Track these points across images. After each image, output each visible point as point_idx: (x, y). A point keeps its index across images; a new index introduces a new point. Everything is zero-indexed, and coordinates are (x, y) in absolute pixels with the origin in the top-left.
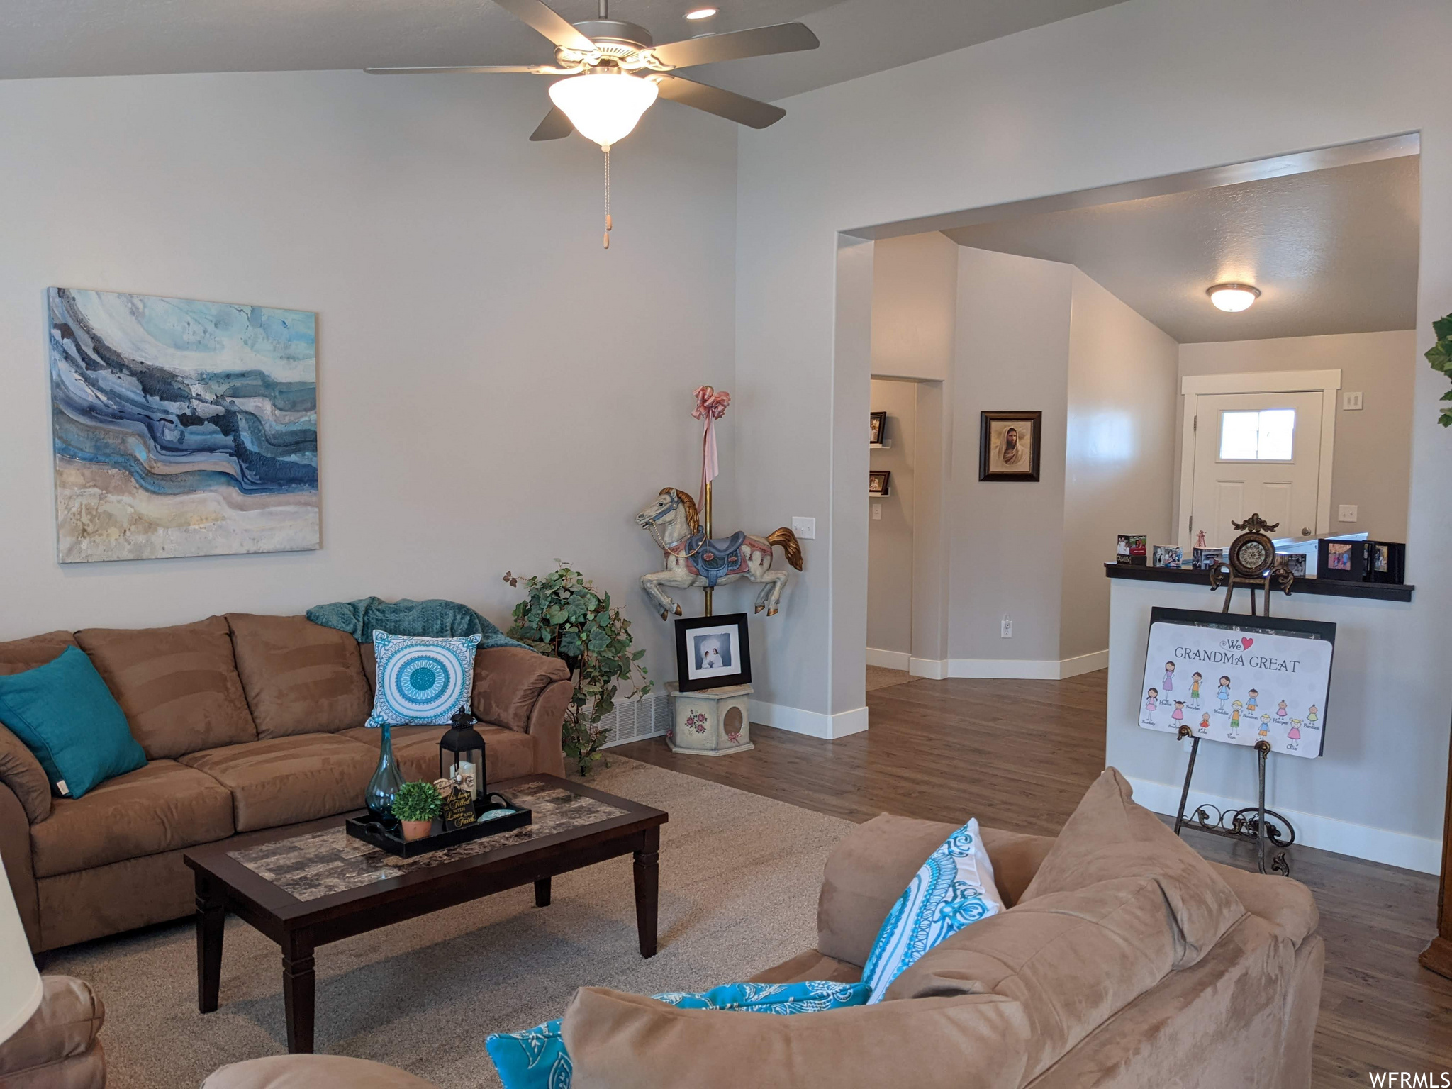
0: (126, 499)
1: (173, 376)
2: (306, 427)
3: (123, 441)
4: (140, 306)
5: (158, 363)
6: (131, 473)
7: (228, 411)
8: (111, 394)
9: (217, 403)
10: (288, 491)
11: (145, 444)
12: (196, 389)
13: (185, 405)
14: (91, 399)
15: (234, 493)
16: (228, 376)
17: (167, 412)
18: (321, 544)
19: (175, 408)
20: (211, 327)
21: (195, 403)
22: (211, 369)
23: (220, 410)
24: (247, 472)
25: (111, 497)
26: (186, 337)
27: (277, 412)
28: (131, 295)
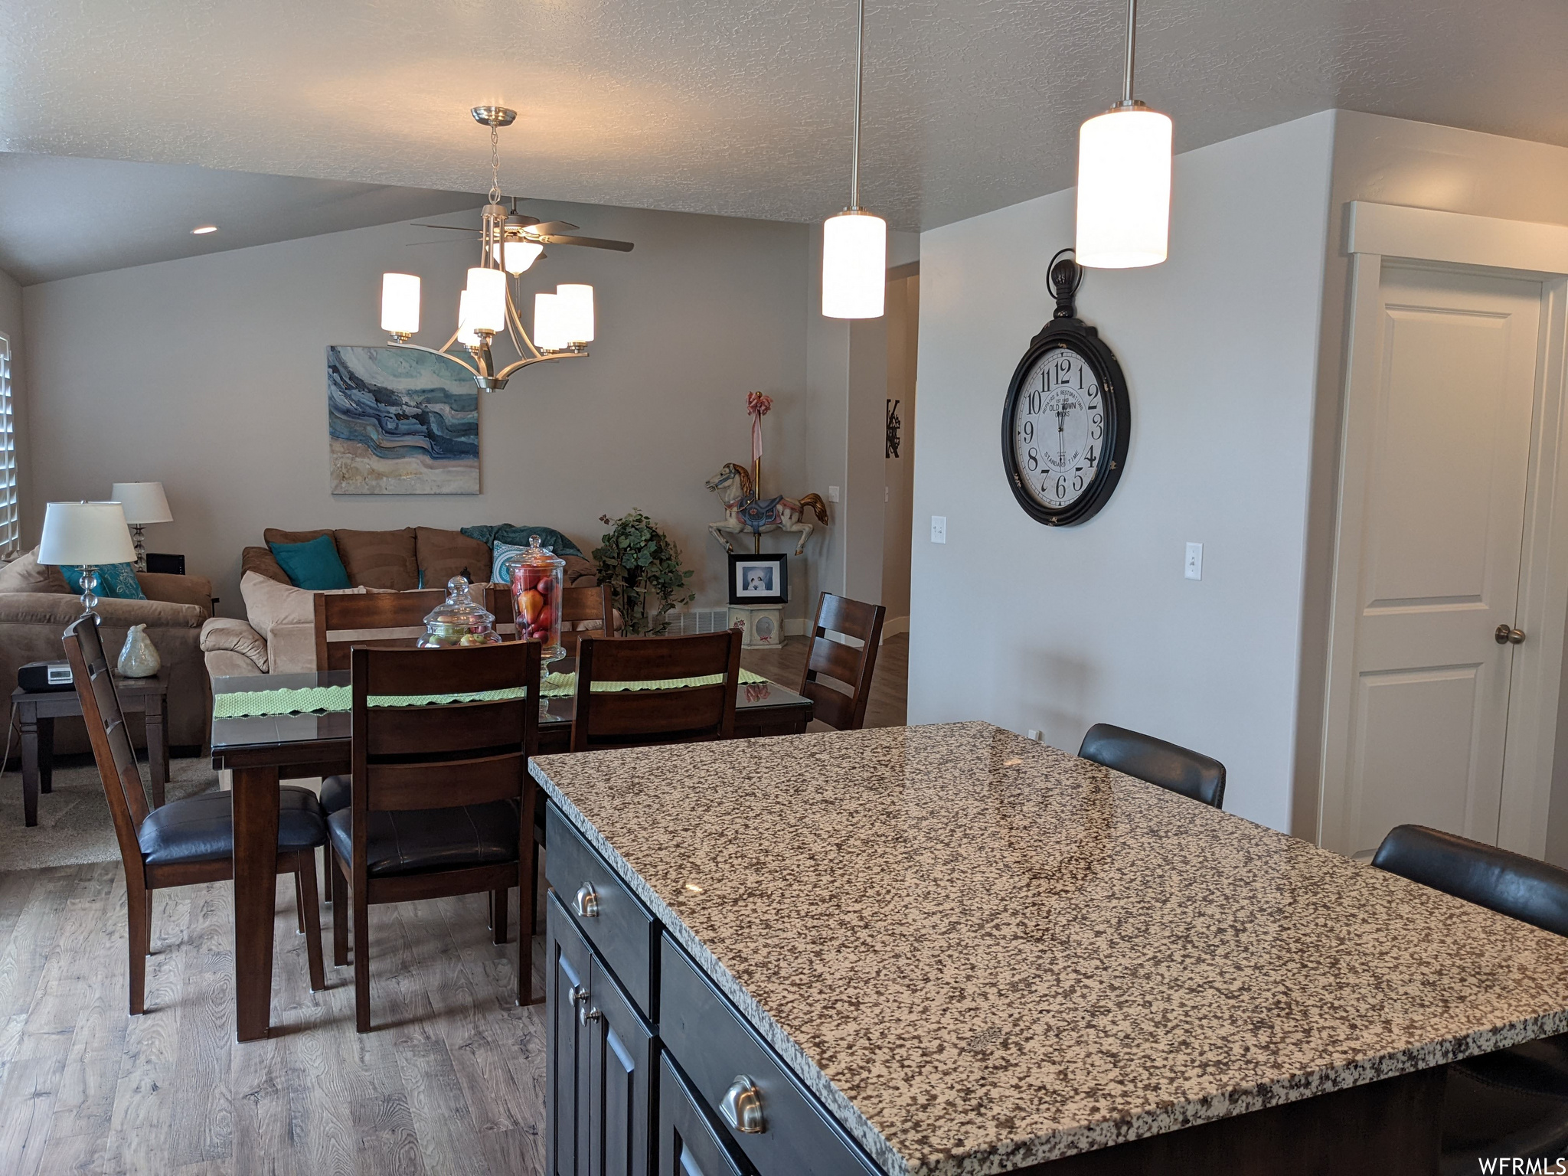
0: (366, 460)
1: (392, 392)
2: (471, 421)
3: (365, 428)
4: (375, 354)
5: (384, 385)
6: (369, 447)
7: (423, 411)
8: (358, 403)
9: (417, 407)
10: (459, 459)
11: (377, 431)
12: (405, 399)
13: (399, 408)
14: (348, 406)
15: (427, 459)
16: (424, 391)
17: (389, 413)
18: (481, 491)
19: (393, 410)
20: (414, 364)
21: (404, 407)
22: (413, 388)
23: (419, 411)
24: (435, 447)
25: (358, 459)
26: (400, 371)
27: (453, 412)
28: (369, 348)
